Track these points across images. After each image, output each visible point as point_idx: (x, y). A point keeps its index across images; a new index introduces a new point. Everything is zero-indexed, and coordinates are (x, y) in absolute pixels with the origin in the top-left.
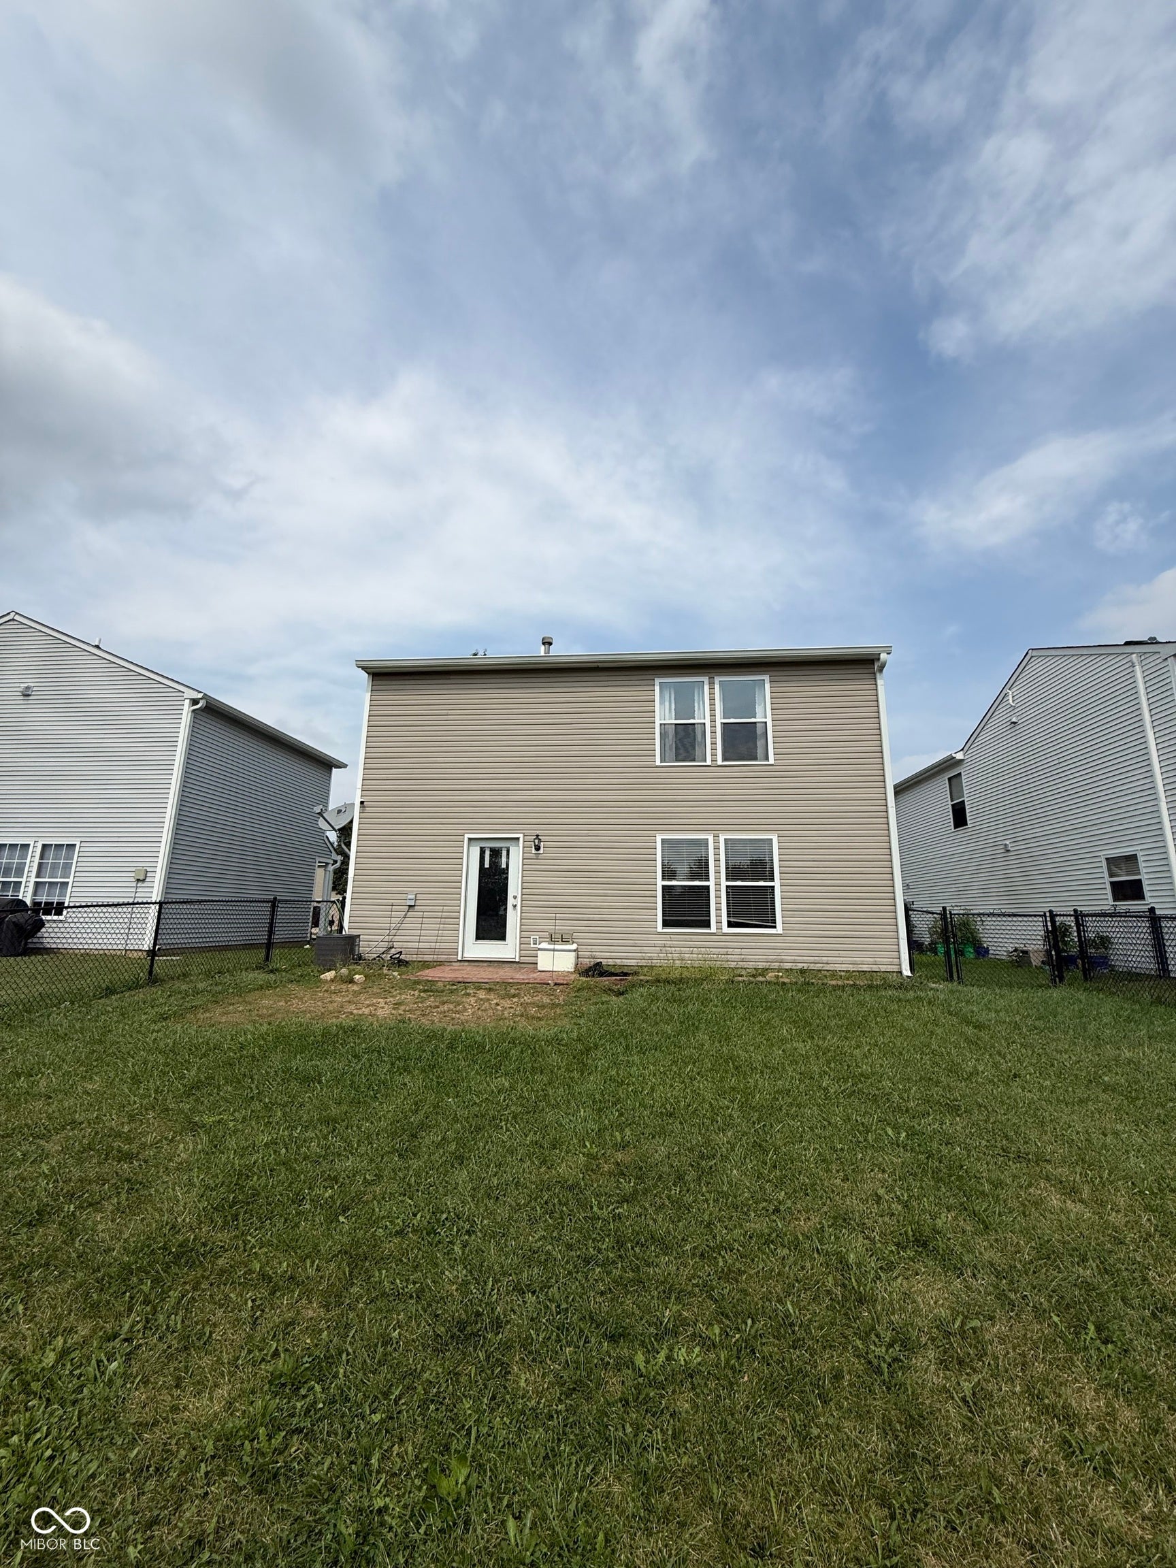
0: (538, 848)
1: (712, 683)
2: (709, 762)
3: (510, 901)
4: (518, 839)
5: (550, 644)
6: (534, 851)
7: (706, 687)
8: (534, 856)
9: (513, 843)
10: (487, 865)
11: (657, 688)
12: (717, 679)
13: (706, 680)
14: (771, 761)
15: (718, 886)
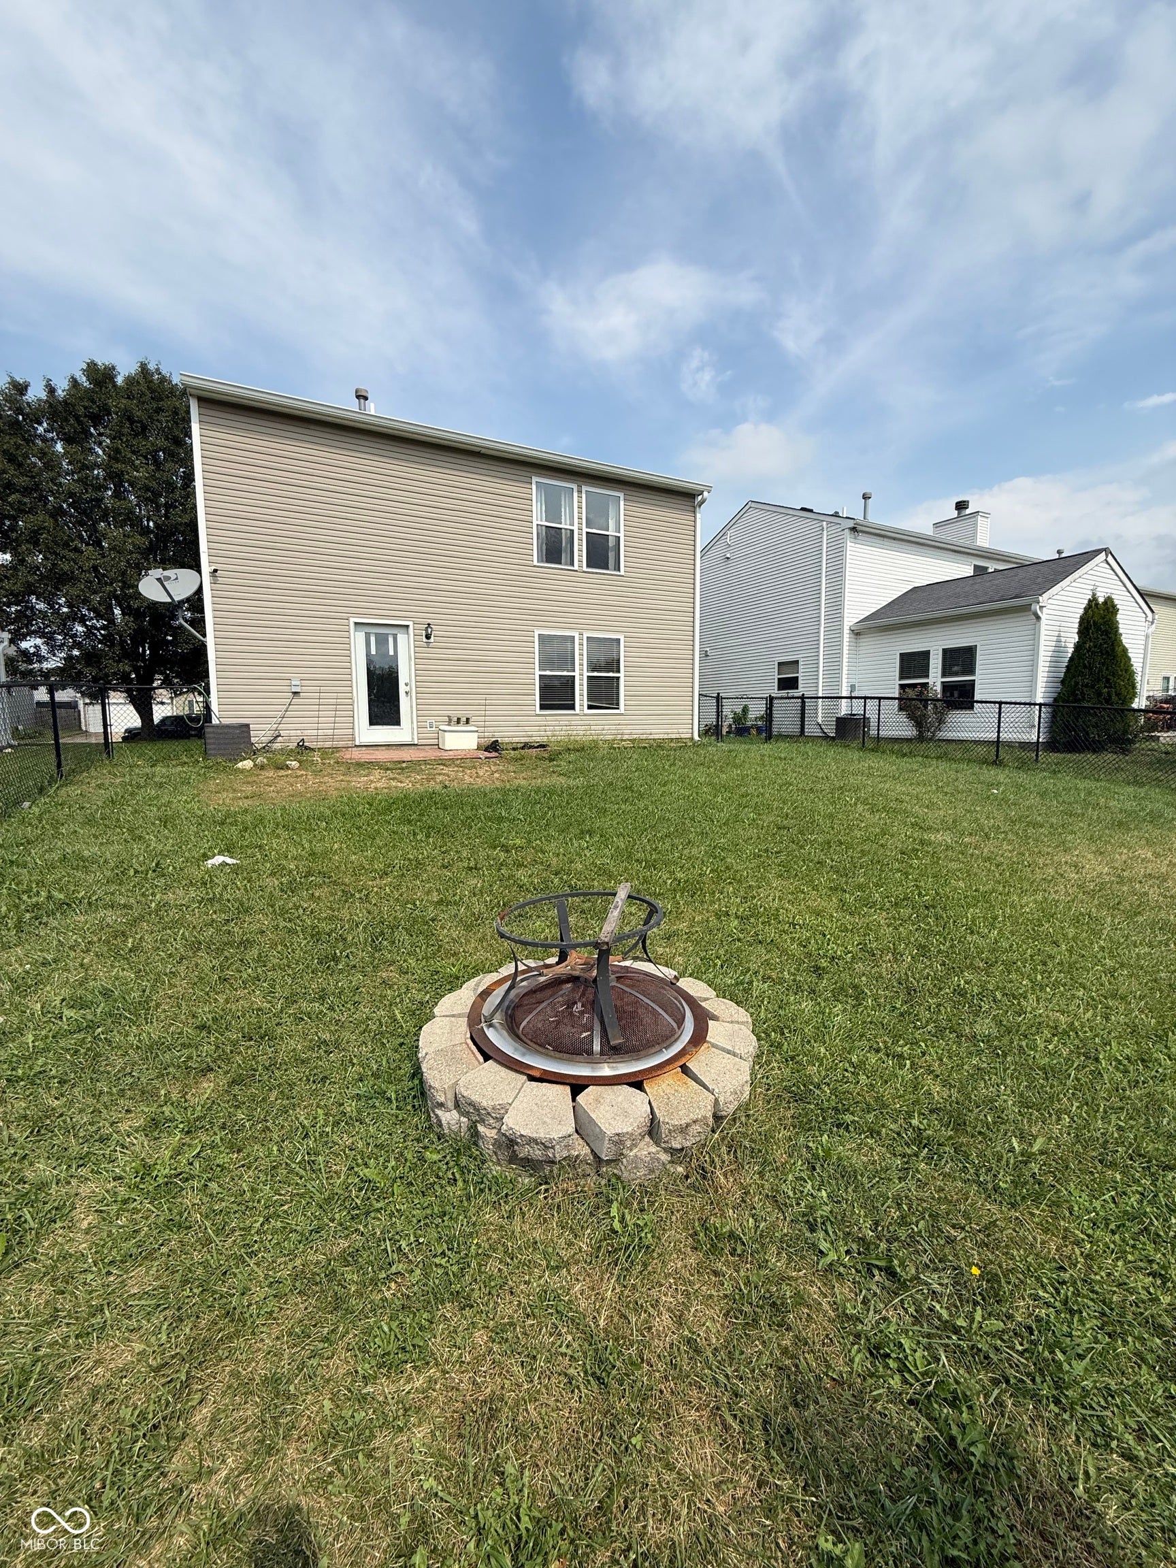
0: (428, 637)
1: (580, 492)
2: (576, 568)
3: (402, 689)
4: (407, 626)
5: (366, 398)
6: (425, 640)
7: (575, 494)
8: (425, 645)
9: (402, 630)
10: (373, 652)
11: (534, 487)
12: (584, 488)
13: (575, 487)
14: (622, 573)
15: (581, 676)
